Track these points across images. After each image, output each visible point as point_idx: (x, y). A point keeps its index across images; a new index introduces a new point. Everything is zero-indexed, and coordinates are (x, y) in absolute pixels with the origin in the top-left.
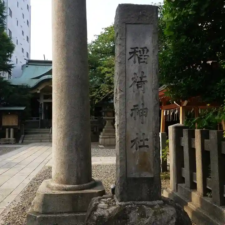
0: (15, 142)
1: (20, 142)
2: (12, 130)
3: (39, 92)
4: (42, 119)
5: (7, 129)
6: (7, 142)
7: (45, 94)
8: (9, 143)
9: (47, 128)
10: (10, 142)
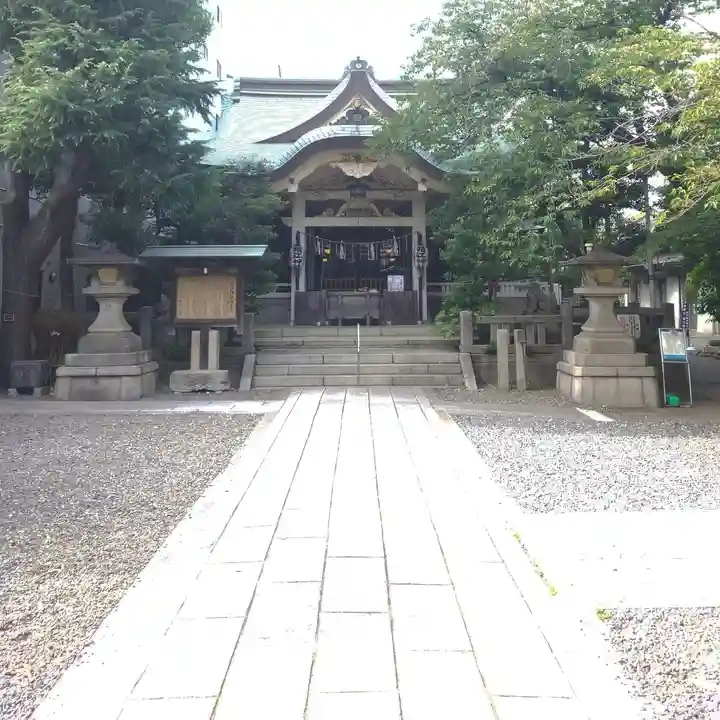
0: (228, 387)
1: (245, 383)
2: (213, 335)
3: (294, 189)
4: (302, 288)
5: (196, 334)
6: (198, 387)
7: (312, 197)
8: (204, 391)
9: (323, 325)
10: (210, 387)
